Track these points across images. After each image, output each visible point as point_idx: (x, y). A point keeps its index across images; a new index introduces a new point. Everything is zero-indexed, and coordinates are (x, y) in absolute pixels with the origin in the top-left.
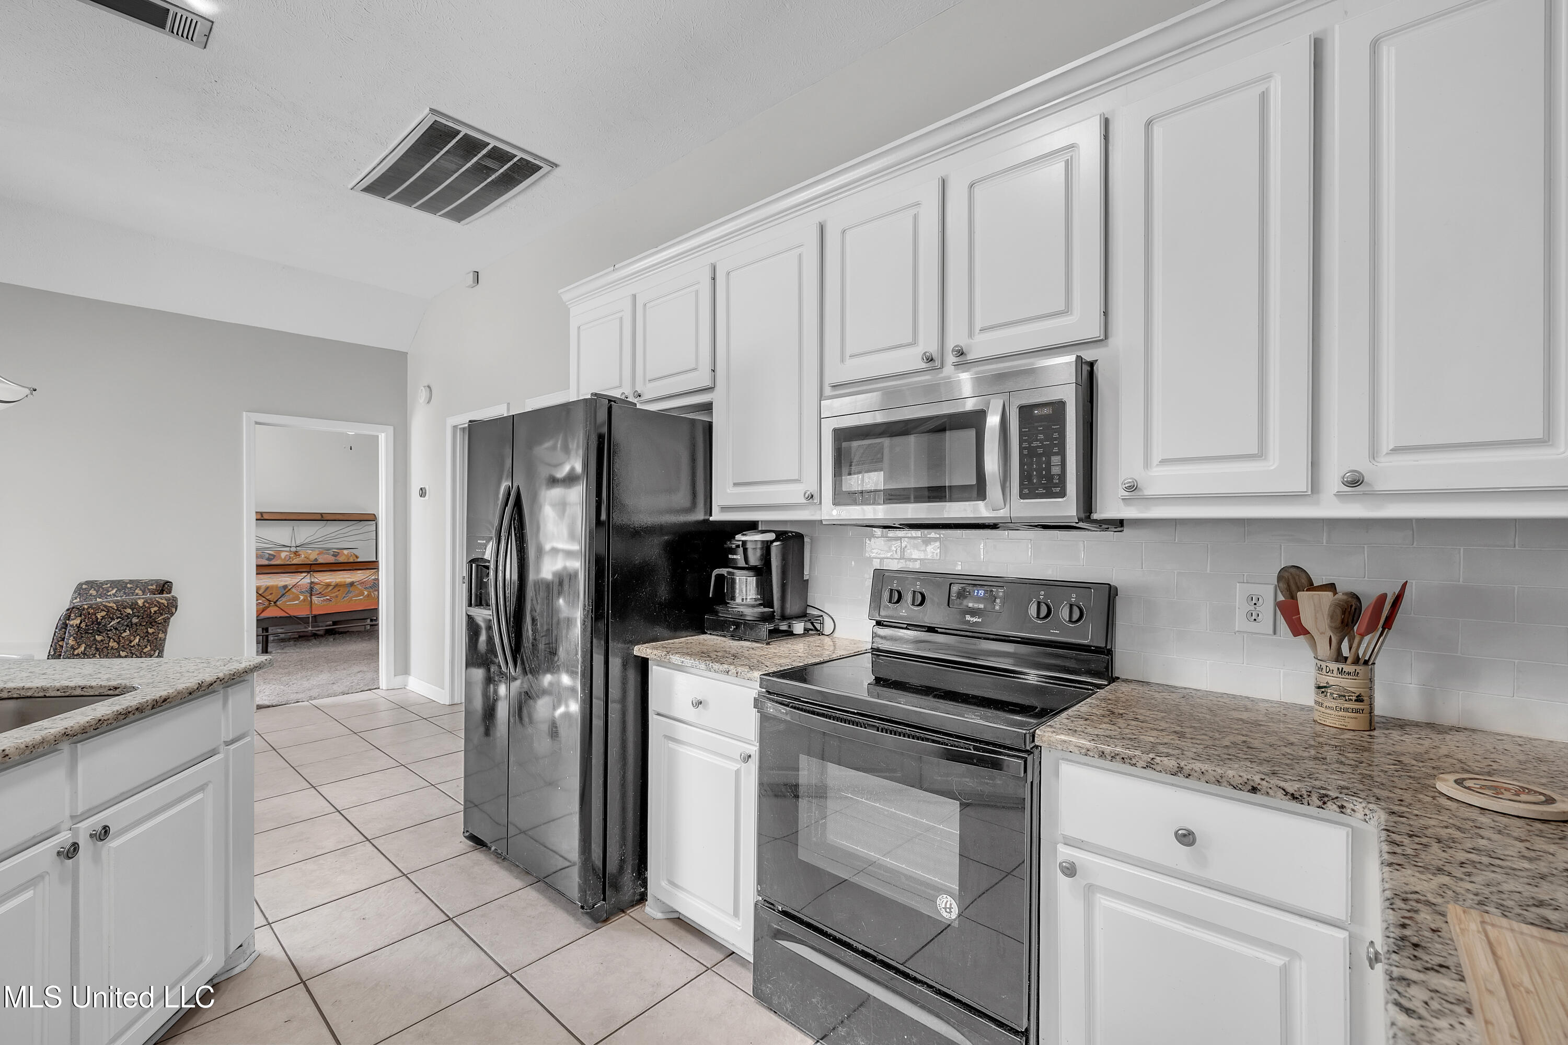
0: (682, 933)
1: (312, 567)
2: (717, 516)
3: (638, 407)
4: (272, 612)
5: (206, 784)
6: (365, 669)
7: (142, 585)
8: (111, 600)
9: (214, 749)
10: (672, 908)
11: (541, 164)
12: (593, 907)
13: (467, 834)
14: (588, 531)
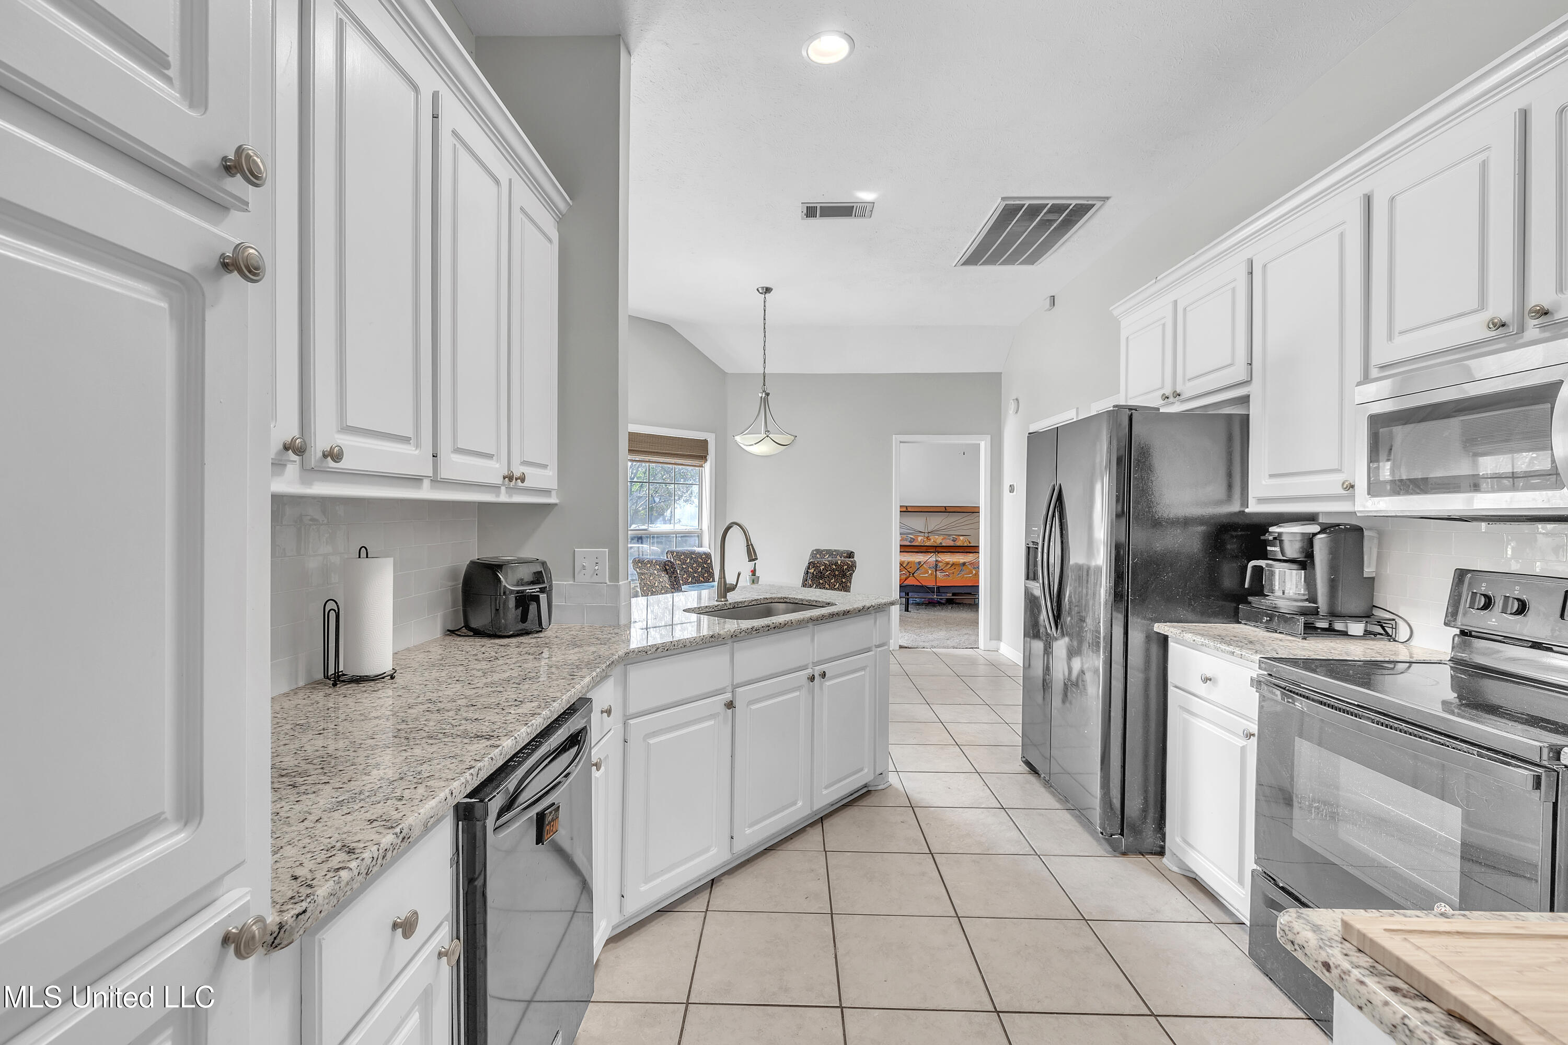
0: (1194, 889)
1: (937, 549)
2: (1253, 508)
3: (1161, 411)
4: (911, 581)
5: (866, 667)
6: (971, 633)
7: (838, 553)
8: (827, 559)
9: (870, 648)
10: (1189, 867)
11: (1094, 203)
12: (1111, 836)
13: (1024, 759)
14: (1110, 521)
